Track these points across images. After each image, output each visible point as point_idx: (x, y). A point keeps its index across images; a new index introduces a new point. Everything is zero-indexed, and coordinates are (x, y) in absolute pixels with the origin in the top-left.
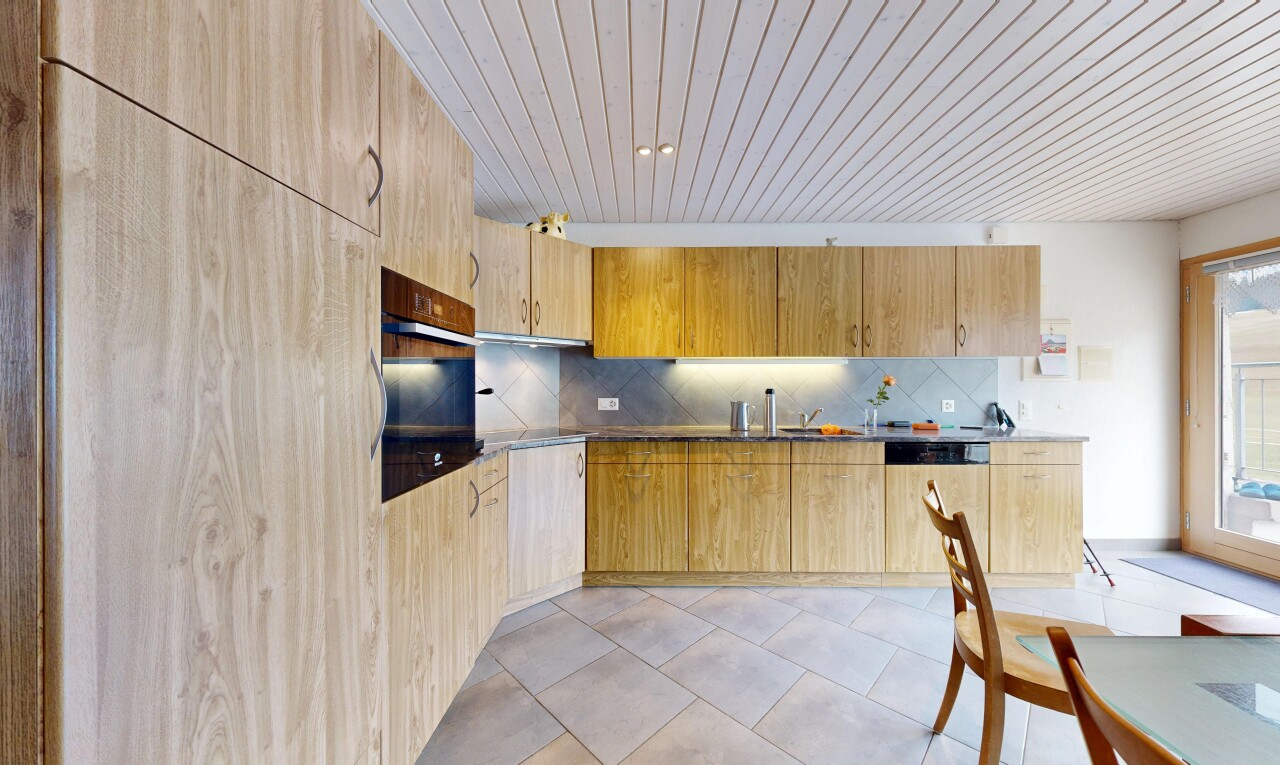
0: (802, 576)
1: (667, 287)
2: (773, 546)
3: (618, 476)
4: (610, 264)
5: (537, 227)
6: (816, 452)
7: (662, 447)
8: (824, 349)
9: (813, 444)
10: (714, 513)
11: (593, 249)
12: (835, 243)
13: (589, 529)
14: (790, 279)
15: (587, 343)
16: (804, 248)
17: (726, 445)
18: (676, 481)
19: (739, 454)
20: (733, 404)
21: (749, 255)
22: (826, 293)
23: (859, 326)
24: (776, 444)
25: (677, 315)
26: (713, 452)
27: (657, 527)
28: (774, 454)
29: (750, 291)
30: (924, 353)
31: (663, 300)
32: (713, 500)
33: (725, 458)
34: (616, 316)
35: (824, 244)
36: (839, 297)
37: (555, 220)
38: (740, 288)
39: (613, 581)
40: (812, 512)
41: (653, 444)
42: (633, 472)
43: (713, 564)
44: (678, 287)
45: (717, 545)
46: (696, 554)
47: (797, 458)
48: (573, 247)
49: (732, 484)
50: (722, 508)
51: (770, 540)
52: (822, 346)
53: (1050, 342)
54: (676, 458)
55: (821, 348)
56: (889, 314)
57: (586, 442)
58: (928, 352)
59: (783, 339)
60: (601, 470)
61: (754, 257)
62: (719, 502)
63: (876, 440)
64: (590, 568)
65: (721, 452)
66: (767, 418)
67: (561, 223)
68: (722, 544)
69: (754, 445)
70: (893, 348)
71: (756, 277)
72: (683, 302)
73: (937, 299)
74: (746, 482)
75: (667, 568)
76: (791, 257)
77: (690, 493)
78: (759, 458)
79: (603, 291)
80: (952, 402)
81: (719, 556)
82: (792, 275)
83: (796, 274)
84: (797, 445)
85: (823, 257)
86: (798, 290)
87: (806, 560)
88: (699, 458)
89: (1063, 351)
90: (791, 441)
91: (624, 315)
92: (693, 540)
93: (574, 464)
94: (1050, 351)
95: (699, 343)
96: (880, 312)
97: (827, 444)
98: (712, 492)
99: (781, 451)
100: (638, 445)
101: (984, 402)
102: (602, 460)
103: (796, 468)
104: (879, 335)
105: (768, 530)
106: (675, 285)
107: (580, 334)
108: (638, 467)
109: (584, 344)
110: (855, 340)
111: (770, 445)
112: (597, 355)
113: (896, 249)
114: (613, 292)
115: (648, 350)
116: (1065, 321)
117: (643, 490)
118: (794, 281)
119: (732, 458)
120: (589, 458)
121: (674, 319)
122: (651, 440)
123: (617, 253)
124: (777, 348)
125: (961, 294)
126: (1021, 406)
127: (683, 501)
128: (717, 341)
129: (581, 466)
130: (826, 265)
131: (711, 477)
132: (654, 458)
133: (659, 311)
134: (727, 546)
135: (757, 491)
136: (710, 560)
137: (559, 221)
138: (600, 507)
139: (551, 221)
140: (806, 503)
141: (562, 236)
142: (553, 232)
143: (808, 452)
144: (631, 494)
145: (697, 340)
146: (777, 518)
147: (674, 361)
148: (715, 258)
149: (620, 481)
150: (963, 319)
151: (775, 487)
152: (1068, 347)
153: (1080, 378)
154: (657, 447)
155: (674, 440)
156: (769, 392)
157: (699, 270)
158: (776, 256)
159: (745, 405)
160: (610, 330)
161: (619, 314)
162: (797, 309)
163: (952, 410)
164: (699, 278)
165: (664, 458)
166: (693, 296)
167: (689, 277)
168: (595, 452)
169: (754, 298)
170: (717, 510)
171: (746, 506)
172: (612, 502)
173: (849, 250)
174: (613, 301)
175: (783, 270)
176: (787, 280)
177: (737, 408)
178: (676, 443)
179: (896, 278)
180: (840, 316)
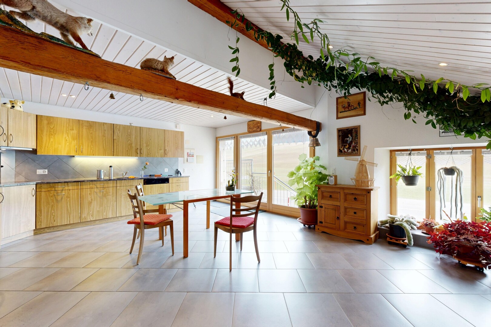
0: (120, 218)
1: (71, 132)
2: (111, 210)
3: (51, 195)
4: (45, 122)
5: (9, 106)
6: (124, 183)
7: (70, 184)
8: (129, 154)
9: (123, 181)
10: (90, 203)
11: (37, 115)
12: (132, 125)
13: (37, 214)
14: (118, 134)
15: (33, 149)
16: (122, 125)
17: (94, 182)
18: (75, 195)
19: (99, 185)
20: (98, 171)
21: (103, 125)
22: (129, 138)
23: (139, 148)
24: (112, 181)
25: (76, 142)
26: (90, 185)
27: (67, 210)
28: (111, 184)
29: (104, 136)
30: (157, 156)
31: (70, 136)
32: (90, 199)
33: (94, 186)
34: (48, 140)
35: (129, 125)
36: (133, 140)
37: (18, 103)
38: (100, 135)
39: (48, 231)
40: (123, 199)
41: (66, 183)
42: (57, 193)
43: (90, 218)
44: (76, 133)
45: (91, 213)
46: (83, 216)
47: (118, 185)
48: (28, 115)
49: (97, 194)
50: (93, 201)
51: (109, 209)
52: (128, 153)
53: (190, 154)
54: (76, 187)
55: (128, 154)
56: (147, 146)
57: (36, 184)
58: (158, 156)
59: (115, 151)
60: (43, 194)
61: (105, 126)
62: (92, 200)
63: (141, 179)
64: (38, 227)
65: (93, 185)
66: (110, 175)
67: (21, 105)
68: (93, 212)
69: (104, 182)
70: (148, 155)
71: (106, 132)
72: (78, 137)
73: (160, 142)
74: (101, 193)
75: (72, 222)
76: (118, 127)
77: (81, 198)
78: (106, 185)
79: (42, 131)
80: (167, 169)
81: (92, 216)
82: (118, 133)
83: (120, 133)
84: (118, 181)
85: (128, 129)
86: (120, 137)
87: (121, 213)
88: (84, 187)
89: (193, 156)
90: (116, 180)
91: (52, 140)
92: (82, 212)
93: (30, 191)
94: (190, 156)
95: (84, 151)
96: (145, 145)
97: (127, 181)
98: (89, 196)
99: (113, 183)
100: (59, 184)
101: (175, 169)
102: (43, 190)
103: (118, 188)
104: (144, 151)
105: (109, 206)
106: (75, 132)
107: (30, 145)
108: (59, 191)
109: (31, 150)
110: (138, 152)
111: (109, 181)
112: (38, 154)
113: (149, 128)
114: (47, 132)
115: (64, 153)
116: (194, 149)
117: (62, 199)
118: (119, 134)
119: (97, 187)
120: (38, 190)
121: (74, 143)
122: (65, 182)
123: (49, 118)
124: (114, 153)
125: (166, 142)
126: (184, 170)
127: (78, 201)
128: (92, 151)
129: (34, 192)
130: (129, 131)
131: (89, 193)
132: (66, 188)
133: (68, 140)
134: (95, 212)
135: (105, 195)
136: (88, 217)
137: (19, 104)
138: (42, 206)
139: (16, 103)
140: (121, 197)
141: (22, 109)
142: (17, 108)
143: (122, 183)
144: (57, 201)
145: (84, 150)
146: (112, 202)
147: (74, 156)
148: (91, 125)
149: (52, 196)
150: (167, 148)
151: (111, 193)
152: (194, 156)
153: (197, 163)
154: (68, 184)
155: (74, 182)
156: (111, 167)
157: (84, 128)
158: (113, 127)
159: (102, 171)
160: (46, 145)
161: (50, 140)
162: (120, 142)
163: (167, 171)
164: (84, 130)
165: (70, 188)
166: (82, 136)
167: (80, 129)
168: (40, 188)
169: (105, 139)
170: (91, 202)
171: (101, 200)
172: (48, 203)
173: (136, 127)
174: (47, 134)
175: (115, 131)
176: (116, 134)
177: (99, 172)
178: (75, 183)
179: (149, 136)
180: (133, 145)
